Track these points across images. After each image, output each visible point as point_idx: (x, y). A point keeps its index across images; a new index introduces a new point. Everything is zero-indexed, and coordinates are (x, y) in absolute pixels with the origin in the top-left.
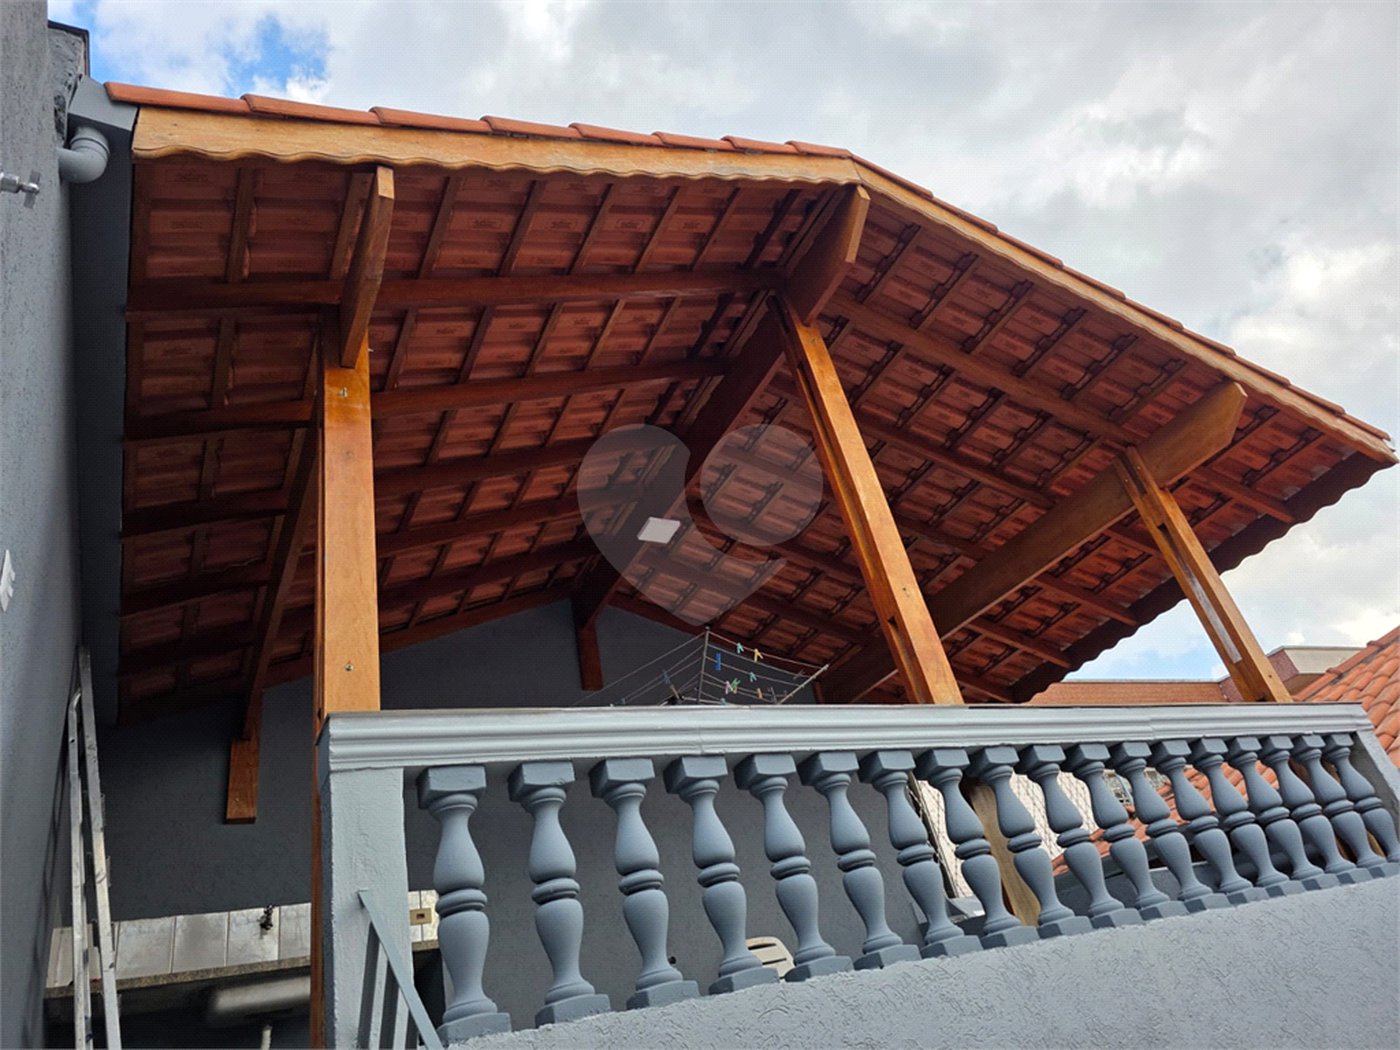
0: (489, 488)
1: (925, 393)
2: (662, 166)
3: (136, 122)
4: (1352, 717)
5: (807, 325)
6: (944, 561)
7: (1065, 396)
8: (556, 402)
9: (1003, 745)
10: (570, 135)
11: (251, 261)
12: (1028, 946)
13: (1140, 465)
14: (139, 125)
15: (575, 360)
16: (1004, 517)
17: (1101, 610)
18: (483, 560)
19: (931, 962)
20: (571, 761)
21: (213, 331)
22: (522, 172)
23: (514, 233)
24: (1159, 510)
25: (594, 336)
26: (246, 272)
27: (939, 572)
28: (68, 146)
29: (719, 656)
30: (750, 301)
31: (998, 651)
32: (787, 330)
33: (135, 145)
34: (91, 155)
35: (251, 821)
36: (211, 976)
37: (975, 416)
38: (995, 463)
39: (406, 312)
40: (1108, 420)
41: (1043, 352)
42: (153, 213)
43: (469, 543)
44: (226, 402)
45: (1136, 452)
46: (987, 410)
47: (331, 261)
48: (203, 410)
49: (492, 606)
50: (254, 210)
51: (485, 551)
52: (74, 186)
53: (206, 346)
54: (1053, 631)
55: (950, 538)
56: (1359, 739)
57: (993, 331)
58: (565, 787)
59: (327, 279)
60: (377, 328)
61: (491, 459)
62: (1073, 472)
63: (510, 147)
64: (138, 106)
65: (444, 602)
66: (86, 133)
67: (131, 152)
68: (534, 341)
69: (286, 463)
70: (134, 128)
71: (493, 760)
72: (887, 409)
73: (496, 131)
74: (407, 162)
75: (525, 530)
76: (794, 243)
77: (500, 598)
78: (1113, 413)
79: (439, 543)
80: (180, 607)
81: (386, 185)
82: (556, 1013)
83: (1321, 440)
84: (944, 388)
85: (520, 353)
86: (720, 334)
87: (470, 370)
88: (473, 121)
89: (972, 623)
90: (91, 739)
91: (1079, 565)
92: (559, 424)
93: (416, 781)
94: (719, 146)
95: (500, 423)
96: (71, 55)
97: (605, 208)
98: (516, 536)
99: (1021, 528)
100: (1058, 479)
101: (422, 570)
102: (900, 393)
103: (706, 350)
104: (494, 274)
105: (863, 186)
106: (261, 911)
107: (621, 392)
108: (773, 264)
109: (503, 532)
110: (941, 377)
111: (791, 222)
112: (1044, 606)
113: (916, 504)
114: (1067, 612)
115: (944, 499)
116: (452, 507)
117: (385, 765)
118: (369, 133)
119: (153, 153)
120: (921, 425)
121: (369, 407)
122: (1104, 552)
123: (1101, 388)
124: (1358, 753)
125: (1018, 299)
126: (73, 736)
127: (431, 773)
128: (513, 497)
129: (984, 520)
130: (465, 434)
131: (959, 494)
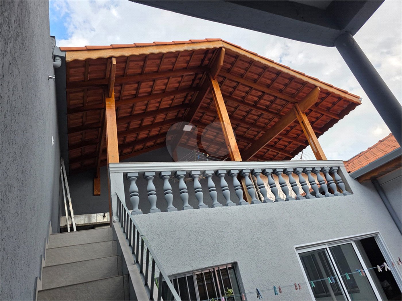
0: (146, 120)
1: (247, 93)
2: (174, 49)
3: (66, 54)
4: (339, 163)
5: (214, 80)
6: (258, 132)
7: (280, 92)
8: (159, 100)
9: (247, 169)
10: (153, 45)
11: (89, 76)
12: (246, 205)
13: (298, 108)
14: (66, 55)
15: (162, 90)
16: (271, 121)
17: (299, 143)
18: (148, 136)
19: (225, 207)
20: (155, 172)
21: (83, 91)
22: (143, 55)
23: (144, 65)
24: (301, 118)
25: (166, 84)
26: (88, 79)
27: (257, 135)
28: (54, 61)
29: (199, 156)
30: (203, 74)
31: (275, 154)
32: (210, 81)
33: (66, 60)
34: (59, 62)
35: (99, 195)
36: (93, 224)
37: (260, 98)
38: (266, 108)
39: (122, 84)
40: (291, 97)
41: (273, 82)
42: (70, 70)
43: (144, 133)
44: (87, 105)
45: (297, 105)
46: (262, 96)
47: (105, 75)
48: (82, 107)
49: (152, 147)
50: (89, 67)
51: (148, 134)
52: (56, 69)
53: (82, 94)
54: (287, 148)
55: (259, 127)
56: (340, 168)
57: (260, 78)
58: (153, 176)
59: (105, 78)
60: (116, 87)
61: (145, 113)
62: (286, 110)
63: (140, 49)
64: (66, 51)
65: (140, 147)
66: (57, 58)
67: (66, 61)
68: (152, 87)
69: (100, 117)
70: (66, 56)
71: (140, 171)
72: (239, 97)
73: (137, 46)
74: (118, 56)
75: (157, 129)
76: (211, 60)
77: (153, 146)
78: (292, 95)
79: (137, 133)
80: (81, 149)
81: (114, 62)
82: (151, 212)
83: (343, 100)
84: (252, 91)
85: (149, 90)
86: (197, 82)
87: (138, 94)
88: (131, 45)
89: (265, 146)
90: (65, 175)
91: (291, 132)
92: (161, 105)
93: (125, 175)
94: (188, 42)
95: (147, 105)
96: (53, 42)
97: (163, 58)
98: (155, 131)
99: (275, 123)
100: (282, 111)
101: (133, 139)
102: (241, 93)
103: (194, 85)
104: (140, 74)
105: (224, 47)
106: (103, 214)
107: (175, 97)
108: (207, 65)
109: (151, 130)
110: (250, 89)
111: (210, 56)
112: (284, 142)
113: (250, 119)
114: (290, 143)
115: (256, 117)
116: (139, 125)
117: (120, 172)
118: (110, 50)
119: (70, 61)
120: (248, 100)
121: (115, 106)
122: (296, 128)
123: (288, 89)
124: (339, 171)
125: (265, 70)
126: (62, 175)
127: (128, 173)
128: (153, 122)
129: (266, 122)
130: (139, 108)
131: (259, 116)
